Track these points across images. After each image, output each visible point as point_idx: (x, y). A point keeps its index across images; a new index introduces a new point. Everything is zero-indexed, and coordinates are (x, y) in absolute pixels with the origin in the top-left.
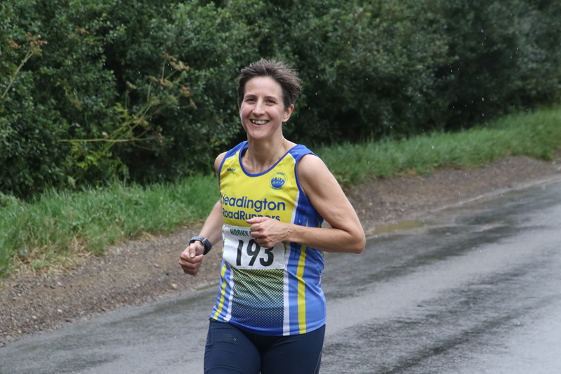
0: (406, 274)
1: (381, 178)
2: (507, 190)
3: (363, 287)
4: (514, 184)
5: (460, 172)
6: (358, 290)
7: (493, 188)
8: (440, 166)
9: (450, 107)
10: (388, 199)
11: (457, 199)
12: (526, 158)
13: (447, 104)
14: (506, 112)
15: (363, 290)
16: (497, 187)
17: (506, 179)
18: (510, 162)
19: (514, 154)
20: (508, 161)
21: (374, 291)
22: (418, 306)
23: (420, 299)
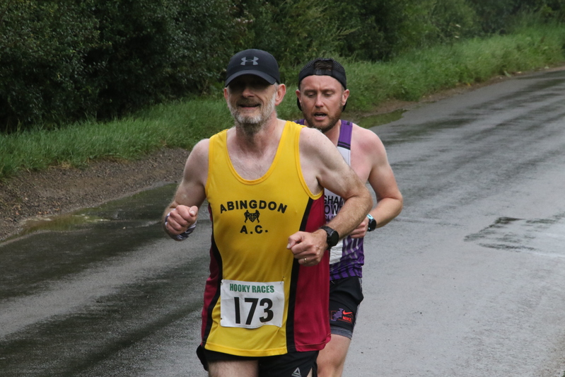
0: (79, 271)
1: (35, 171)
2: (165, 183)
3: (35, 285)
5: (116, 164)
6: (31, 288)
8: (95, 157)
9: (101, 94)
12: (181, 149)
13: (97, 92)
14: (158, 101)
15: (35, 288)
17: (163, 172)
18: (166, 154)
19: (169, 146)
20: (164, 153)
21: (47, 289)
22: (98, 302)
23: (99, 295)
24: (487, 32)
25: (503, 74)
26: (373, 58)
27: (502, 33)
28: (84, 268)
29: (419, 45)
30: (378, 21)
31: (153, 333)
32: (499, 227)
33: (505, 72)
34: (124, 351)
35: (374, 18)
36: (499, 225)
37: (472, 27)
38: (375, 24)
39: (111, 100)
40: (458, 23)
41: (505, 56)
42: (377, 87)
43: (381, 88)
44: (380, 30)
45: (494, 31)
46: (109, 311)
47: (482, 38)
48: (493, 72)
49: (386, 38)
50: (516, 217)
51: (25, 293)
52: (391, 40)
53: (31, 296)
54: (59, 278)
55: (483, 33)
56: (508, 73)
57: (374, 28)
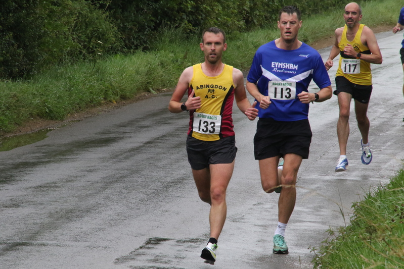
24: (130, 48)
25: (149, 91)
26: (13, 76)
27: (145, 49)
29: (60, 62)
30: (16, 38)
32: (149, 248)
33: (151, 89)
35: (11, 34)
36: (150, 246)
37: (115, 43)
38: (13, 41)
40: (99, 40)
41: (149, 73)
42: (19, 106)
43: (23, 107)
44: (19, 47)
45: (137, 47)
47: (126, 54)
48: (138, 89)
49: (25, 56)
50: (166, 238)
52: (31, 58)
55: (126, 50)
56: (153, 90)
57: (13, 45)
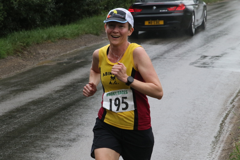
0: (50, 80)
1: (38, 44)
2: (85, 47)
3: (34, 86)
4: (87, 44)
5: (67, 40)
6: (32, 88)
7: (80, 47)
8: (60, 38)
9: (62, 16)
10: (41, 52)
11: (67, 51)
12: (90, 35)
13: (60, 15)
14: (82, 18)
15: (34, 87)
16: (81, 46)
17: (84, 43)
19: (86, 34)
20: (84, 36)
21: (38, 87)
22: (56, 92)
23: (56, 89)
28: (53, 79)
31: (75, 104)
34: (63, 112)
36: (202, 58)
39: (65, 18)
46: (59, 96)
50: (207, 55)
51: (30, 89)
53: (32, 91)
54: (43, 83)
